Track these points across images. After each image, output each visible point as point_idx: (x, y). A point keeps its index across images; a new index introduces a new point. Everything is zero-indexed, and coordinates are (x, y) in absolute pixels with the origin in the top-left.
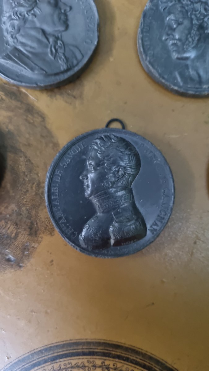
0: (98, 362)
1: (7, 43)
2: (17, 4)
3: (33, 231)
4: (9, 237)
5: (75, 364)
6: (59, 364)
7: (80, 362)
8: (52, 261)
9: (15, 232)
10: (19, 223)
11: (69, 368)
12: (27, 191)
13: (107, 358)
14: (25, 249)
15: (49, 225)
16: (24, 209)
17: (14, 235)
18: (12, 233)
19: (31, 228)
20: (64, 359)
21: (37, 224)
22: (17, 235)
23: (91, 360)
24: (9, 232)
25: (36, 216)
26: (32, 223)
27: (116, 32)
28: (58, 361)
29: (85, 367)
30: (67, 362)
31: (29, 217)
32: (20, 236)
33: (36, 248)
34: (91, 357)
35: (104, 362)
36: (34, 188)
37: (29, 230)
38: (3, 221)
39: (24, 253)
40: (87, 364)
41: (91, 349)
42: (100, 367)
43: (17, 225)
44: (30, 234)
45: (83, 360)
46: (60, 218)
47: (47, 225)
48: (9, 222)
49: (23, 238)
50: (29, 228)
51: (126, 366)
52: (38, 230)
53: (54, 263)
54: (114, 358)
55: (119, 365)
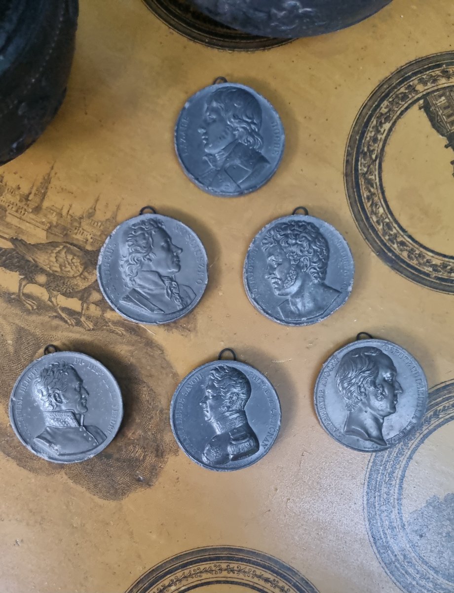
0: (224, 566)
1: (126, 285)
2: (133, 250)
3: (160, 453)
4: (137, 460)
5: (204, 569)
6: (189, 570)
7: (207, 566)
8: (178, 479)
9: (143, 454)
10: (146, 446)
11: (198, 573)
12: (152, 417)
13: (231, 562)
14: (153, 469)
15: (173, 447)
16: (149, 433)
17: (142, 457)
18: (140, 456)
19: (157, 450)
20: (194, 565)
21: (162, 447)
22: (145, 457)
23: (218, 564)
24: (137, 455)
25: (162, 440)
26: (158, 446)
27: (224, 268)
28: (188, 567)
29: (212, 571)
30: (196, 568)
31: (155, 440)
32: (148, 458)
33: (163, 468)
34: (218, 561)
35: (229, 566)
36: (158, 414)
37: (155, 452)
38: (131, 446)
39: (152, 473)
40: (214, 569)
41: (217, 554)
42: (225, 570)
43: (144, 448)
44: (157, 456)
45: (210, 565)
46: (185, 440)
47: (172, 447)
48: (137, 446)
49: (151, 459)
50: (156, 450)
51: (248, 567)
52: (164, 451)
53: (179, 480)
54: (237, 561)
55: (242, 567)
